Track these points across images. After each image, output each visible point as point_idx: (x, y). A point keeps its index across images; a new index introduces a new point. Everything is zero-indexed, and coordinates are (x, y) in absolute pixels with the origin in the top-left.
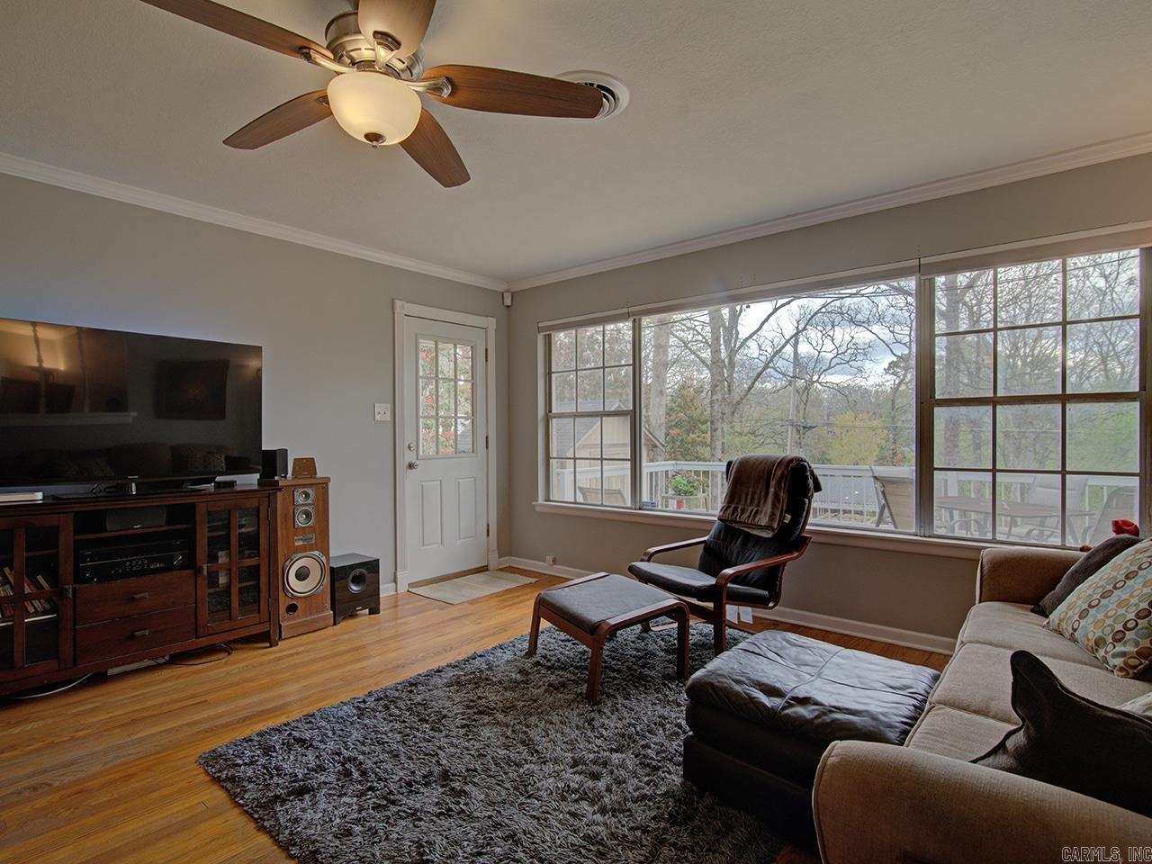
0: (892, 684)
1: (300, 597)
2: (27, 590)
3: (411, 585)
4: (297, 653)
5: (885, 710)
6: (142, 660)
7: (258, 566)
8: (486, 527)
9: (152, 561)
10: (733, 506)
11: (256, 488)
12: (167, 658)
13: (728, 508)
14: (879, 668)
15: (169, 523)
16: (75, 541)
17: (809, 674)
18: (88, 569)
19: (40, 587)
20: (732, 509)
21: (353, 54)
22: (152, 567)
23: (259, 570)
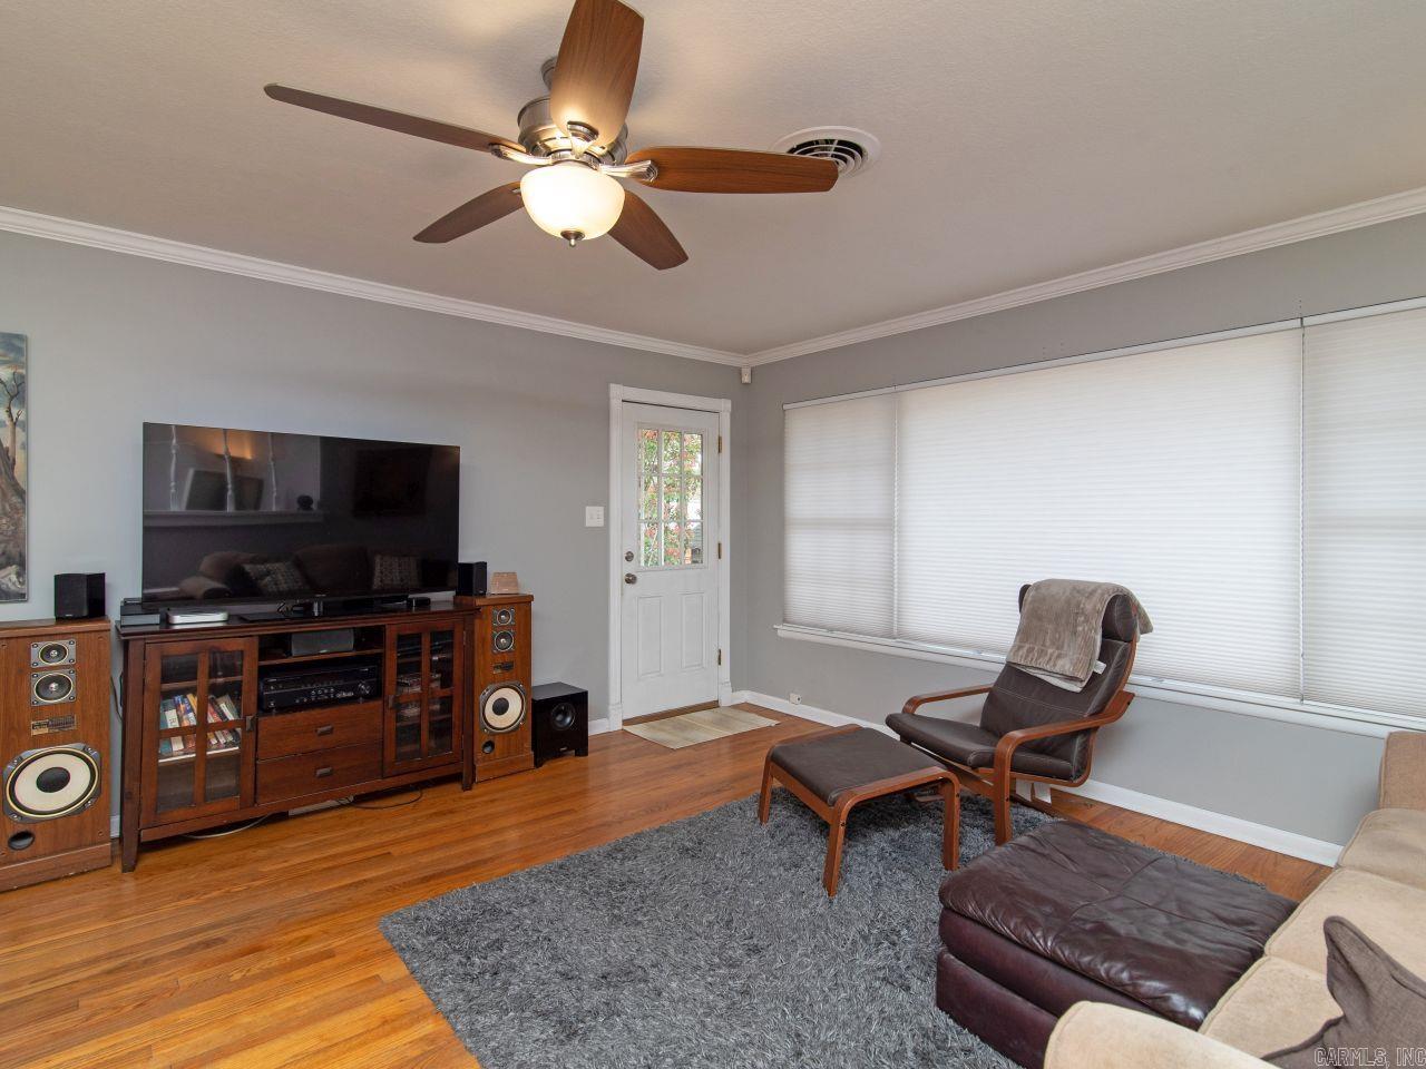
0: (1224, 914)
1: (499, 734)
2: (211, 720)
3: (626, 722)
4: (492, 801)
5: (1206, 952)
6: (325, 801)
7: (451, 697)
8: (717, 654)
9: (338, 690)
10: (1027, 646)
11: (450, 607)
12: (351, 799)
13: (1020, 648)
14: (1209, 889)
15: (356, 647)
16: (260, 668)
17: (1109, 889)
18: (271, 697)
19: (223, 715)
20: (1025, 650)
21: (548, 143)
22: (339, 696)
23: (452, 701)
